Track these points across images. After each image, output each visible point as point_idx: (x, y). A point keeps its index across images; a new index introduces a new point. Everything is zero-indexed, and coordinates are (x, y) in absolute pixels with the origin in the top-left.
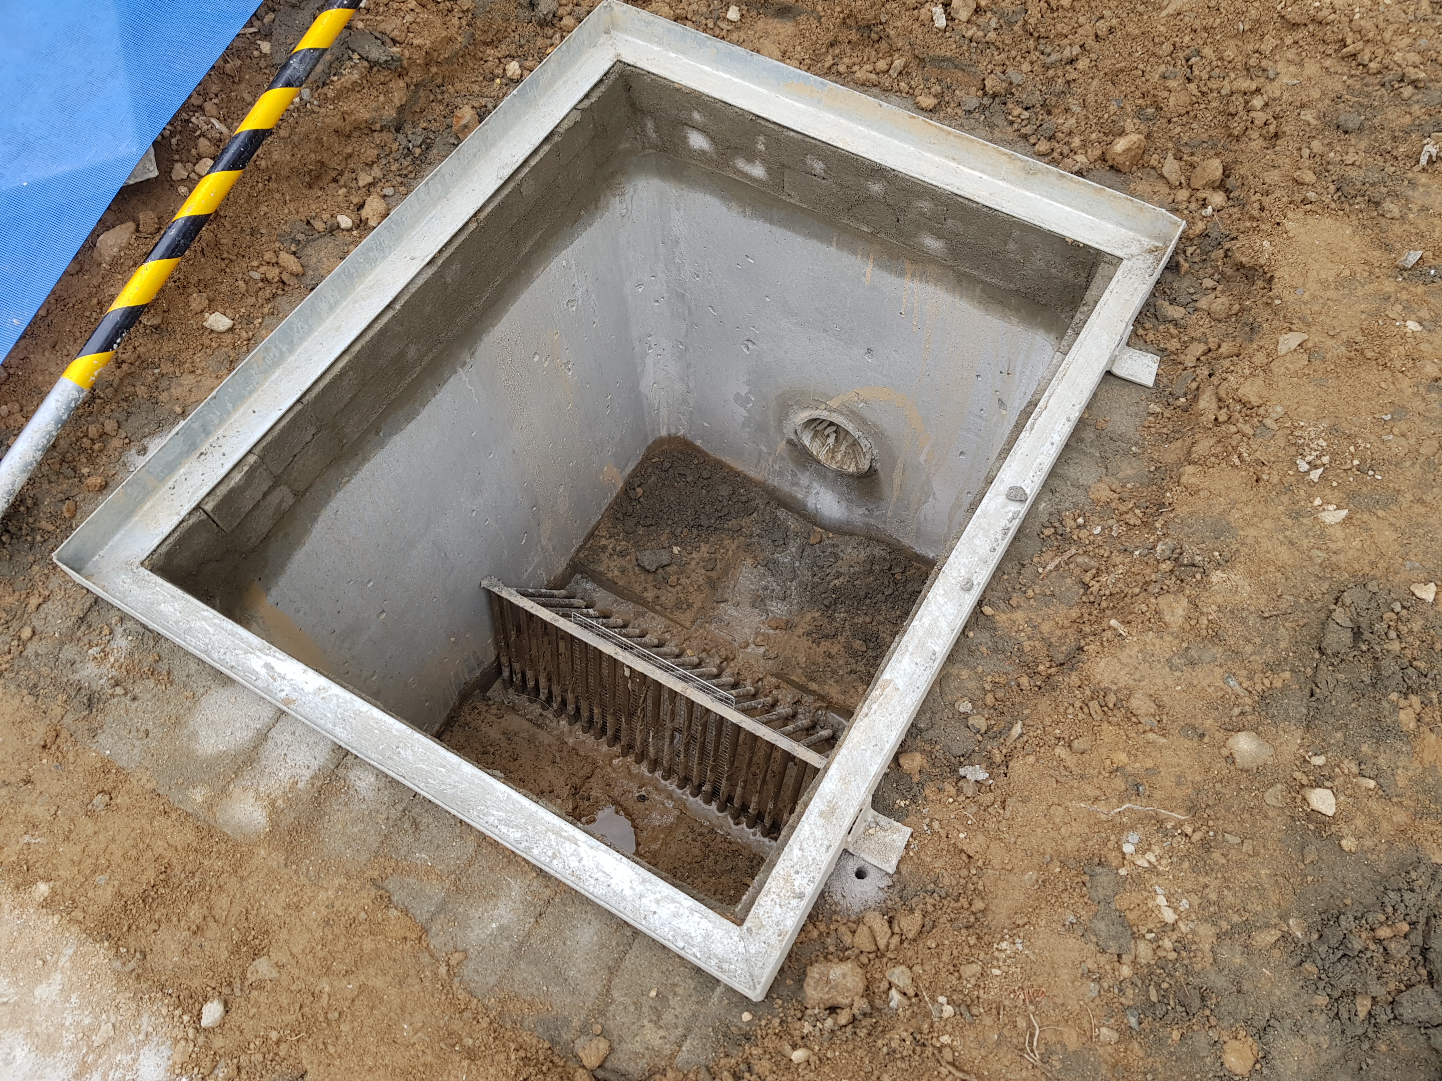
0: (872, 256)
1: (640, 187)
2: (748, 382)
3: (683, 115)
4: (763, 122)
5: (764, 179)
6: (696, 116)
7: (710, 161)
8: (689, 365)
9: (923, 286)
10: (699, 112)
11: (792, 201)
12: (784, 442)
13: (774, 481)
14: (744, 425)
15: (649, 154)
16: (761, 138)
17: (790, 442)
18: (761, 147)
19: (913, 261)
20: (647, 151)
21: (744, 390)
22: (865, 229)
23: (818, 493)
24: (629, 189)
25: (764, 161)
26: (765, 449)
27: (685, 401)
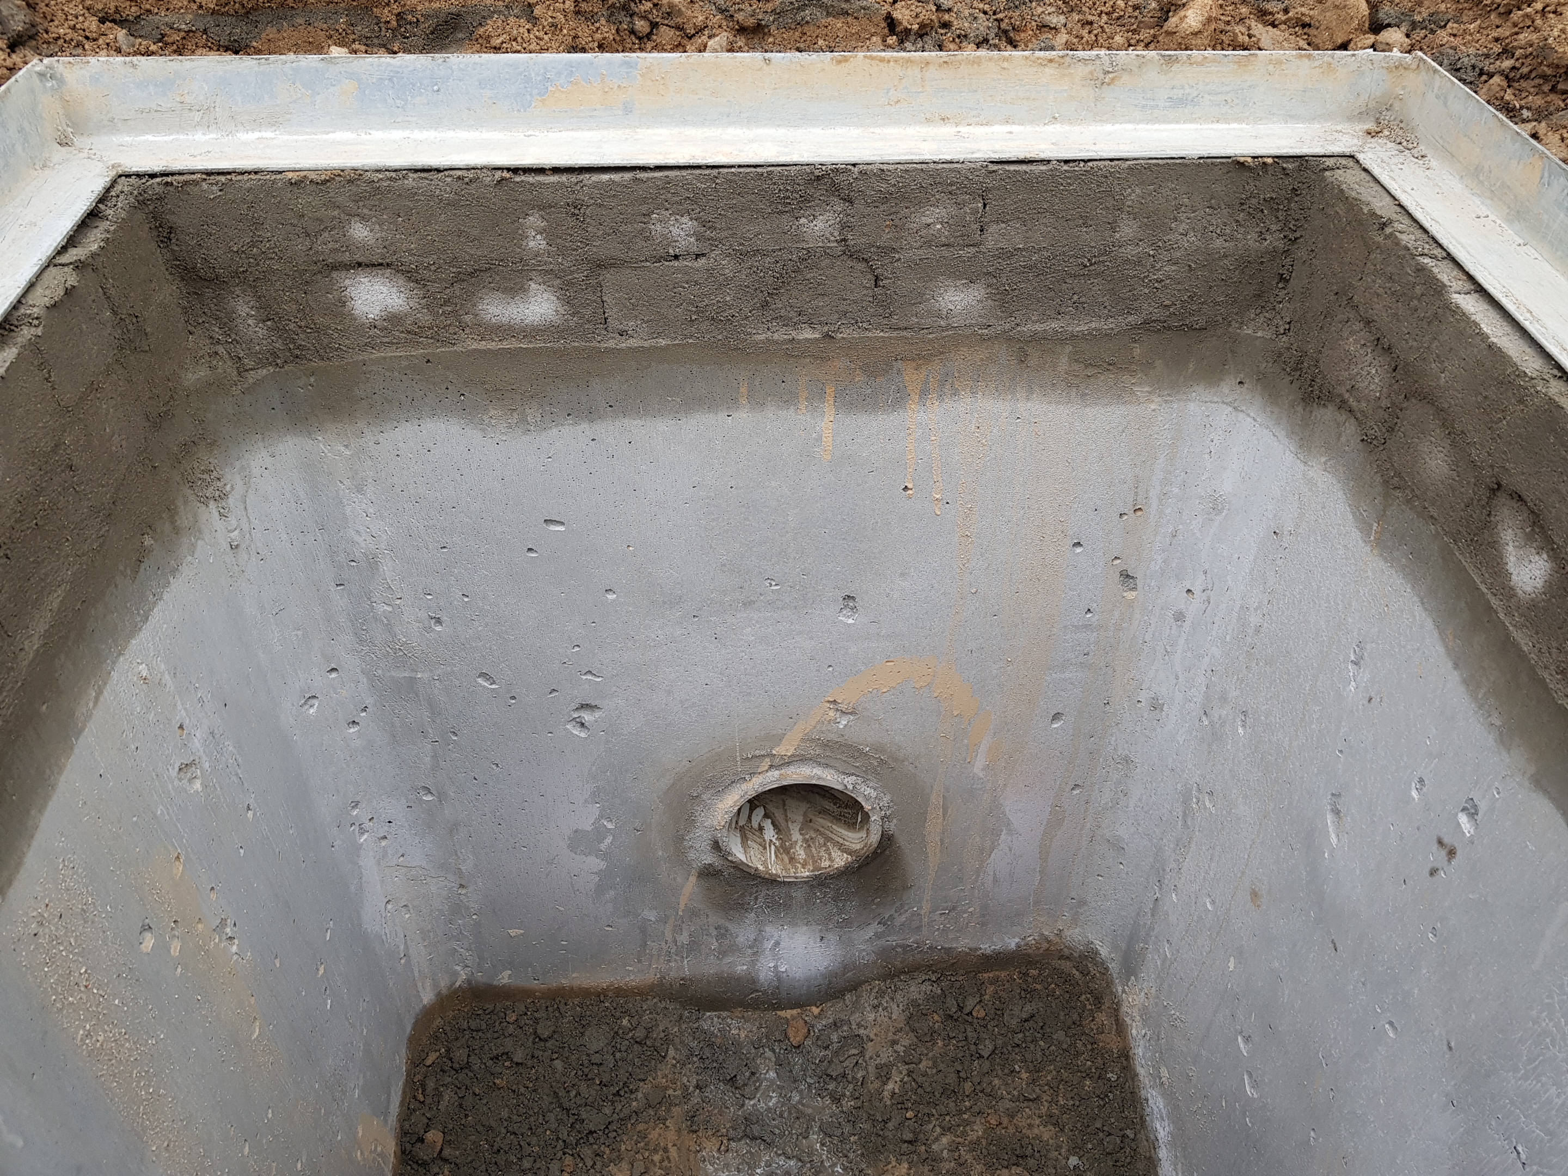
0: (830, 390)
1: (256, 471)
2: (595, 797)
3: (325, 246)
4: (530, 179)
5: (557, 320)
6: (360, 232)
7: (415, 333)
8: (453, 828)
9: (949, 404)
10: (363, 218)
11: (633, 343)
12: (693, 879)
13: (685, 968)
14: (600, 890)
15: (258, 383)
16: (534, 220)
17: (707, 873)
18: (536, 243)
19: (920, 359)
20: (252, 377)
21: (586, 817)
22: (808, 334)
23: (777, 944)
24: (233, 480)
25: (549, 275)
26: (652, 916)
27: (457, 909)
